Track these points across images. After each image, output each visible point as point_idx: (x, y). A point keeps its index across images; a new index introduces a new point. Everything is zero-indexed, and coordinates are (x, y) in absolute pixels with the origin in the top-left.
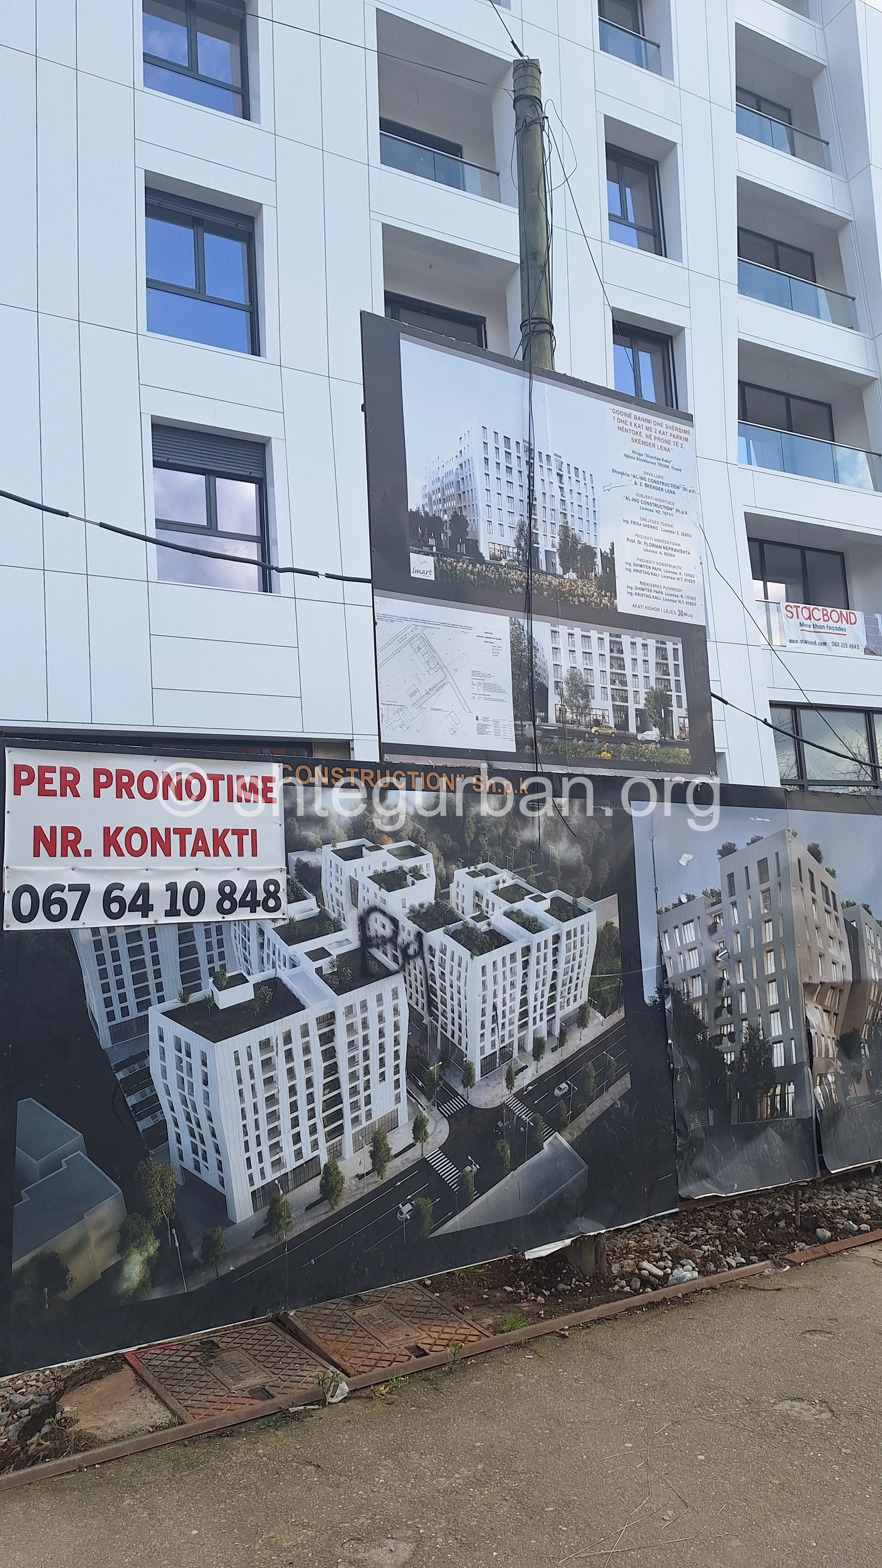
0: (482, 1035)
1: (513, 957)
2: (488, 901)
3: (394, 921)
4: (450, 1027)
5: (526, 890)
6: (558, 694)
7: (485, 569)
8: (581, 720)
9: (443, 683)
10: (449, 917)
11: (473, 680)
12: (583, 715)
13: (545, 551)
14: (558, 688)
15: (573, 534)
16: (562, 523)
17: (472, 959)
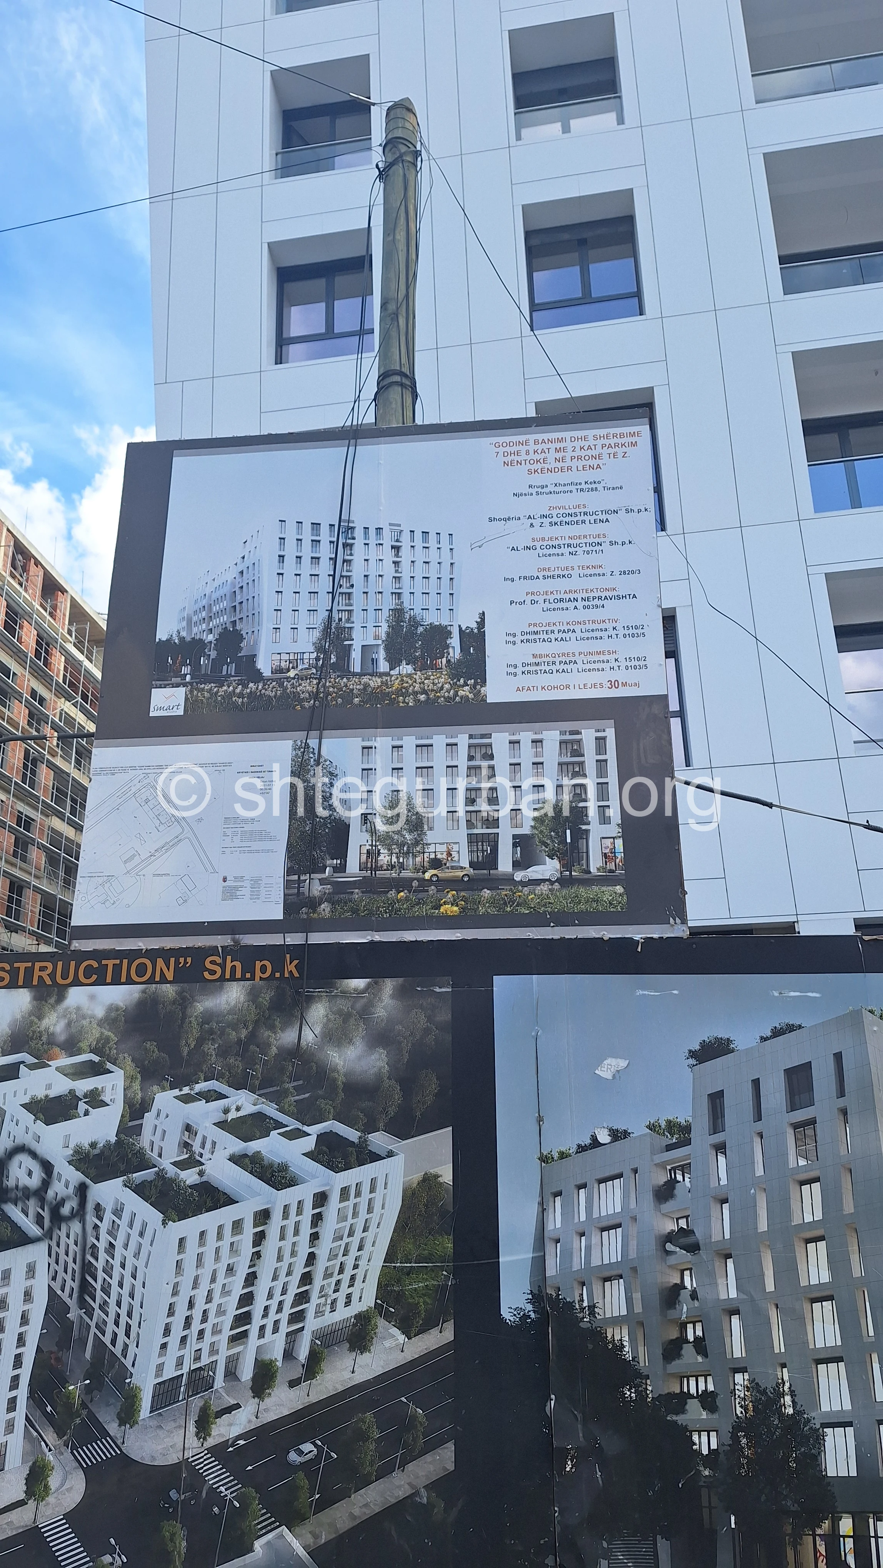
0: (164, 1346)
1: (237, 1226)
2: (204, 1139)
3: (47, 1167)
4: (110, 1328)
5: (276, 1121)
6: (367, 831)
7: (262, 687)
8: (405, 863)
9: (177, 840)
10: (135, 1161)
11: (225, 830)
12: (411, 855)
13: (363, 646)
14: (367, 823)
15: (410, 615)
16: (394, 606)
17: (165, 1227)
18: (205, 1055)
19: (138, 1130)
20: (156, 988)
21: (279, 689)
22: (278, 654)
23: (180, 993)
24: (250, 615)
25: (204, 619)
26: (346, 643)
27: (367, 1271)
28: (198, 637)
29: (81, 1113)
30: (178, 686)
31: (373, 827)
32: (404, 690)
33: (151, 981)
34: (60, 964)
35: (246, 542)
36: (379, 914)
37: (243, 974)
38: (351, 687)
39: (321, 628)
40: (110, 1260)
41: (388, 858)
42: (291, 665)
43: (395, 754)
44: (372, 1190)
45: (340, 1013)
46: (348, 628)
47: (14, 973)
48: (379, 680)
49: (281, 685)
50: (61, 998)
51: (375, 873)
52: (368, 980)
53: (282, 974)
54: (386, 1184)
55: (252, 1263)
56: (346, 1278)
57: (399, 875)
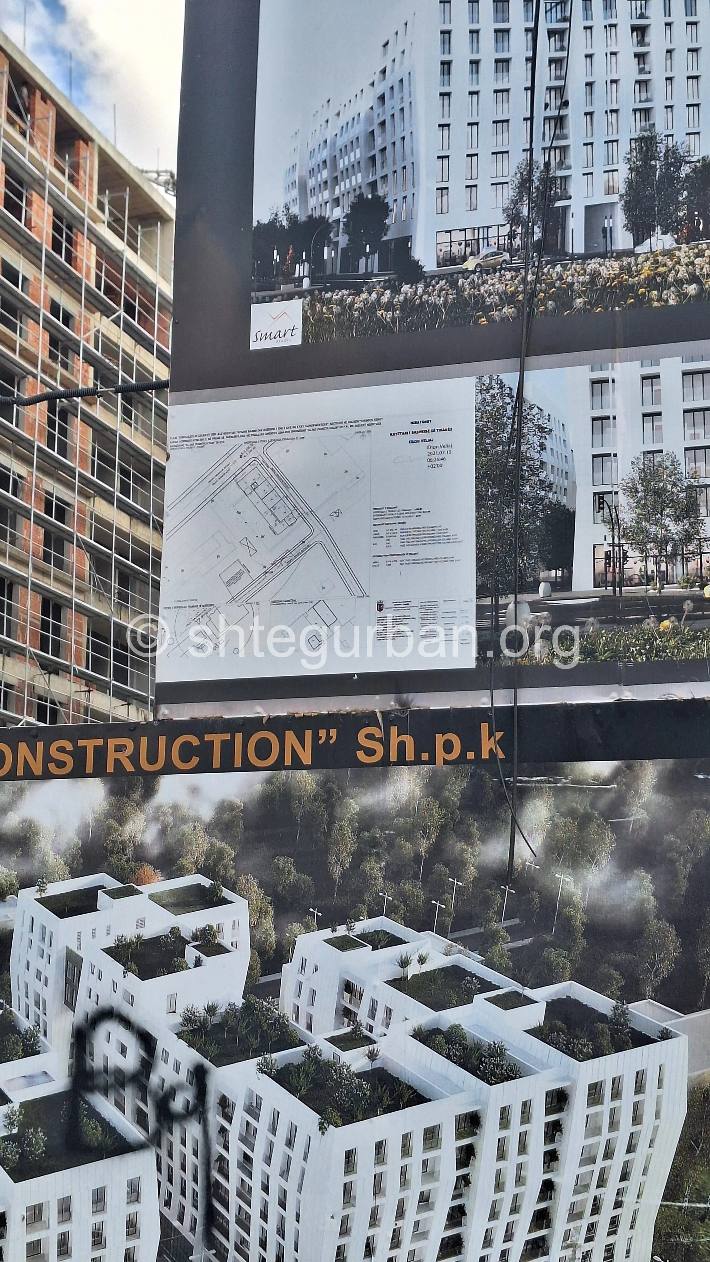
1: (431, 1136)
2: (374, 1004)
3: (147, 1041)
5: (482, 981)
6: (603, 521)
7: (423, 291)
8: (670, 571)
9: (304, 547)
10: (274, 1035)
11: (376, 528)
12: (679, 558)
13: (587, 208)
14: (603, 508)
15: (667, 147)
16: (638, 132)
17: (323, 1133)
18: (366, 879)
19: (274, 989)
20: (287, 777)
21: (450, 291)
22: (447, 232)
23: (324, 784)
24: (399, 170)
25: (326, 182)
26: (559, 204)
27: (635, 1212)
28: (316, 214)
29: (191, 963)
30: (290, 297)
31: (614, 515)
32: (659, 279)
33: (279, 765)
34: (144, 741)
35: (387, 43)
36: (629, 658)
37: (417, 755)
38: (569, 279)
39: (516, 182)
40: (246, 1179)
41: (641, 565)
42: (469, 250)
43: (647, 389)
44: (639, 1088)
45: (572, 813)
46: (561, 178)
47: (79, 755)
48: (616, 264)
49: (453, 284)
50: (149, 792)
51: (621, 590)
52: (616, 763)
53: (478, 753)
54: (660, 1081)
55: (458, 1192)
56: (603, 1220)
57: (660, 592)
